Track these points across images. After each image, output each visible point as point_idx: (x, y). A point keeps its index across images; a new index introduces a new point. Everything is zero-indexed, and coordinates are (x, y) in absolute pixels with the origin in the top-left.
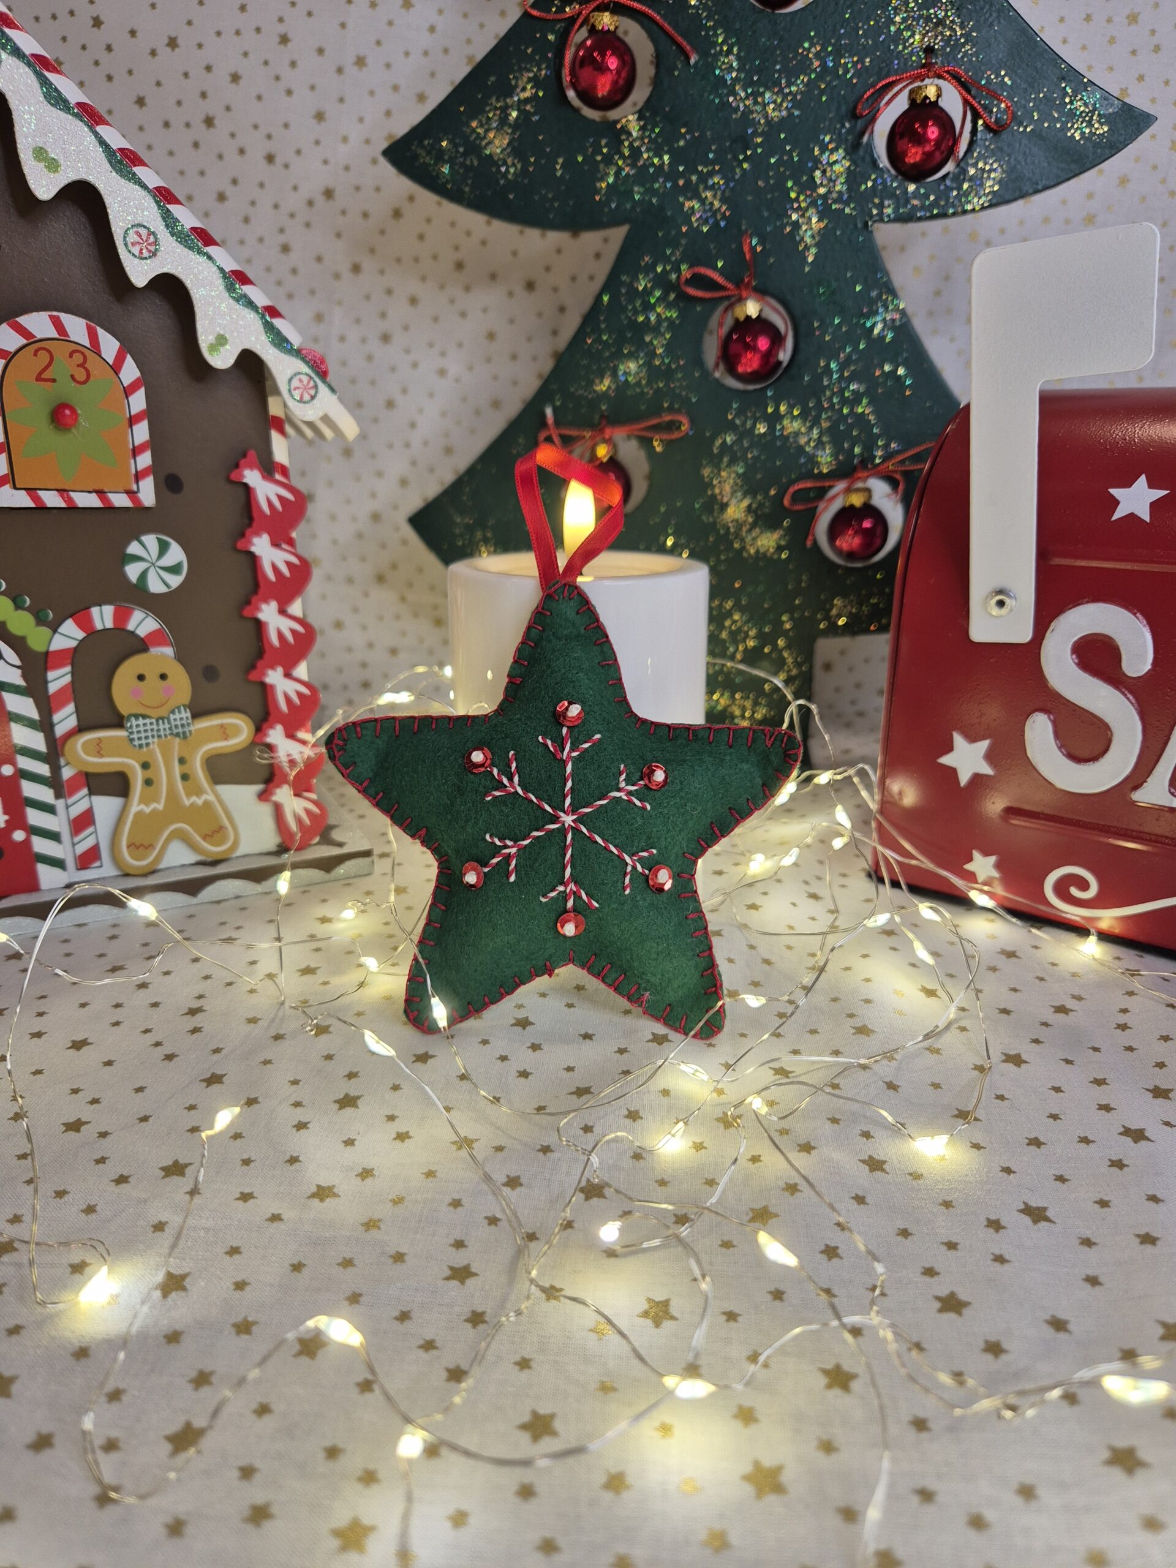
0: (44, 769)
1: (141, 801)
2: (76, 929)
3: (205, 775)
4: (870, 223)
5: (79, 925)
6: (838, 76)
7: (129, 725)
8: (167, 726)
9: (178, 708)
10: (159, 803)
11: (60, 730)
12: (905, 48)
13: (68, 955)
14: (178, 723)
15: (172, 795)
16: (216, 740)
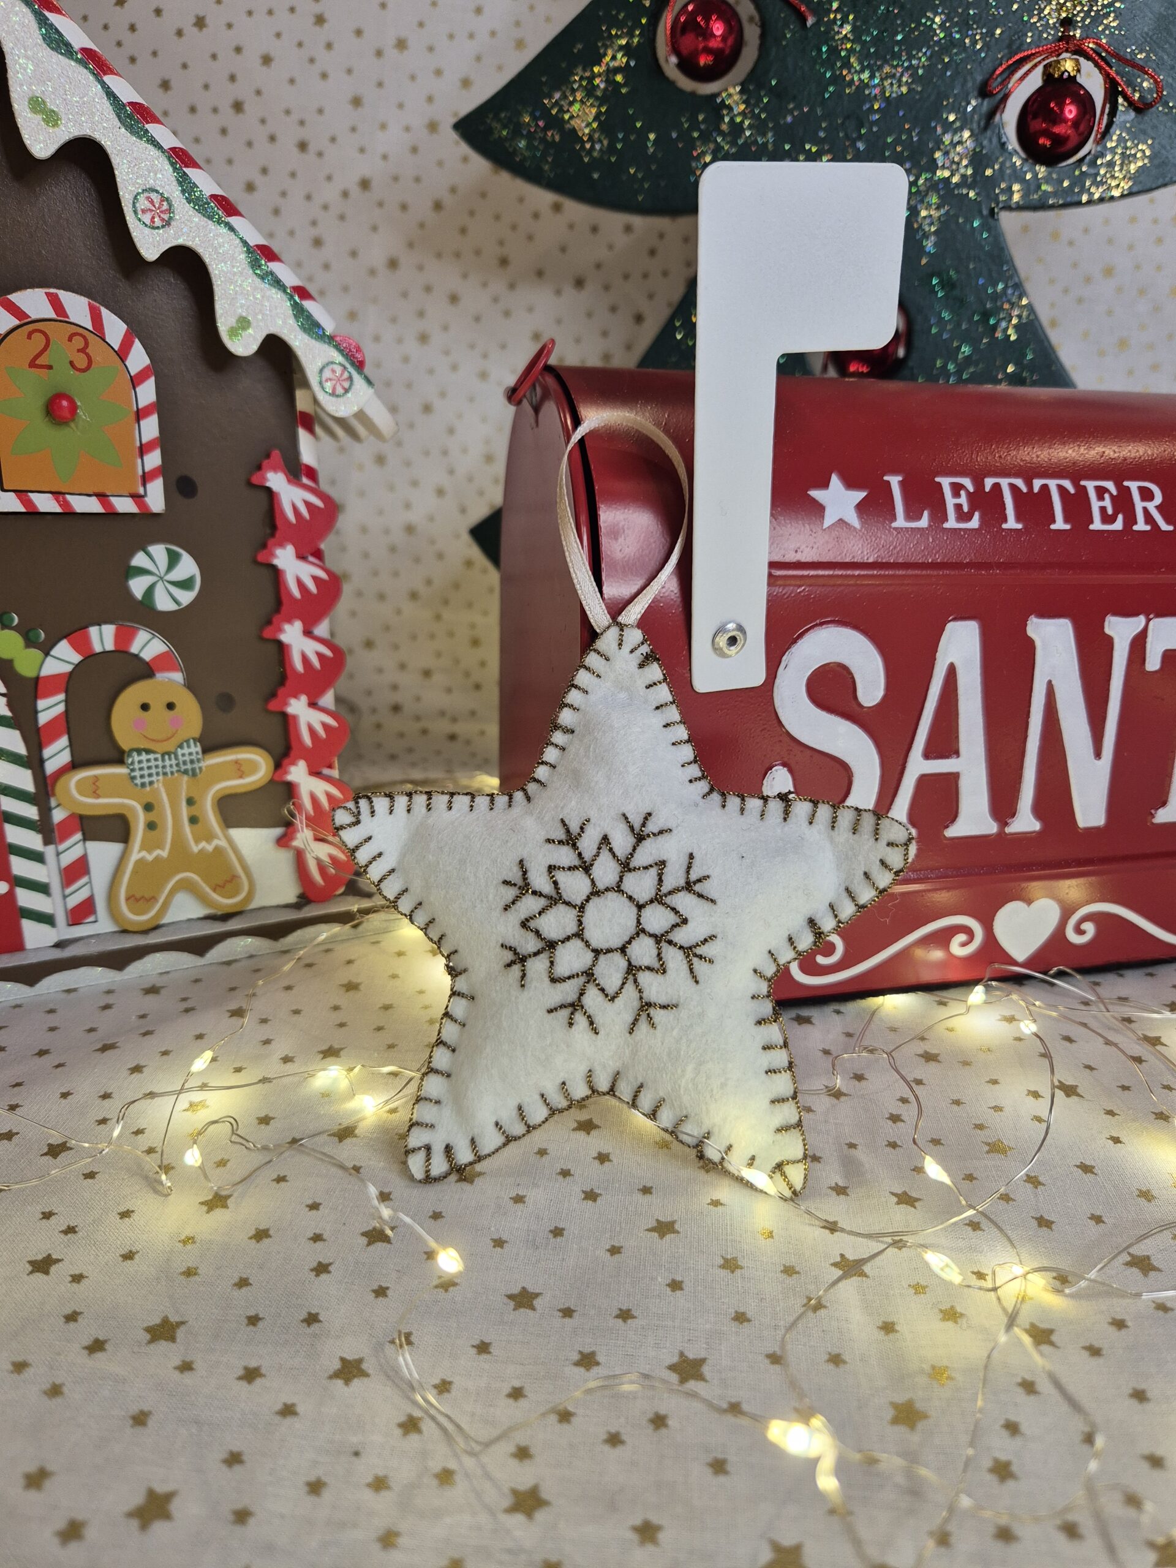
0: (31, 812)
1: (143, 847)
2: (65, 995)
3: (217, 821)
4: (996, 210)
5: (69, 991)
6: (964, 48)
7: (130, 760)
8: (174, 762)
9: (187, 741)
10: (163, 849)
11: (51, 767)
12: (1040, 19)
13: (52, 1029)
14: (187, 758)
15: (179, 843)
16: (229, 779)
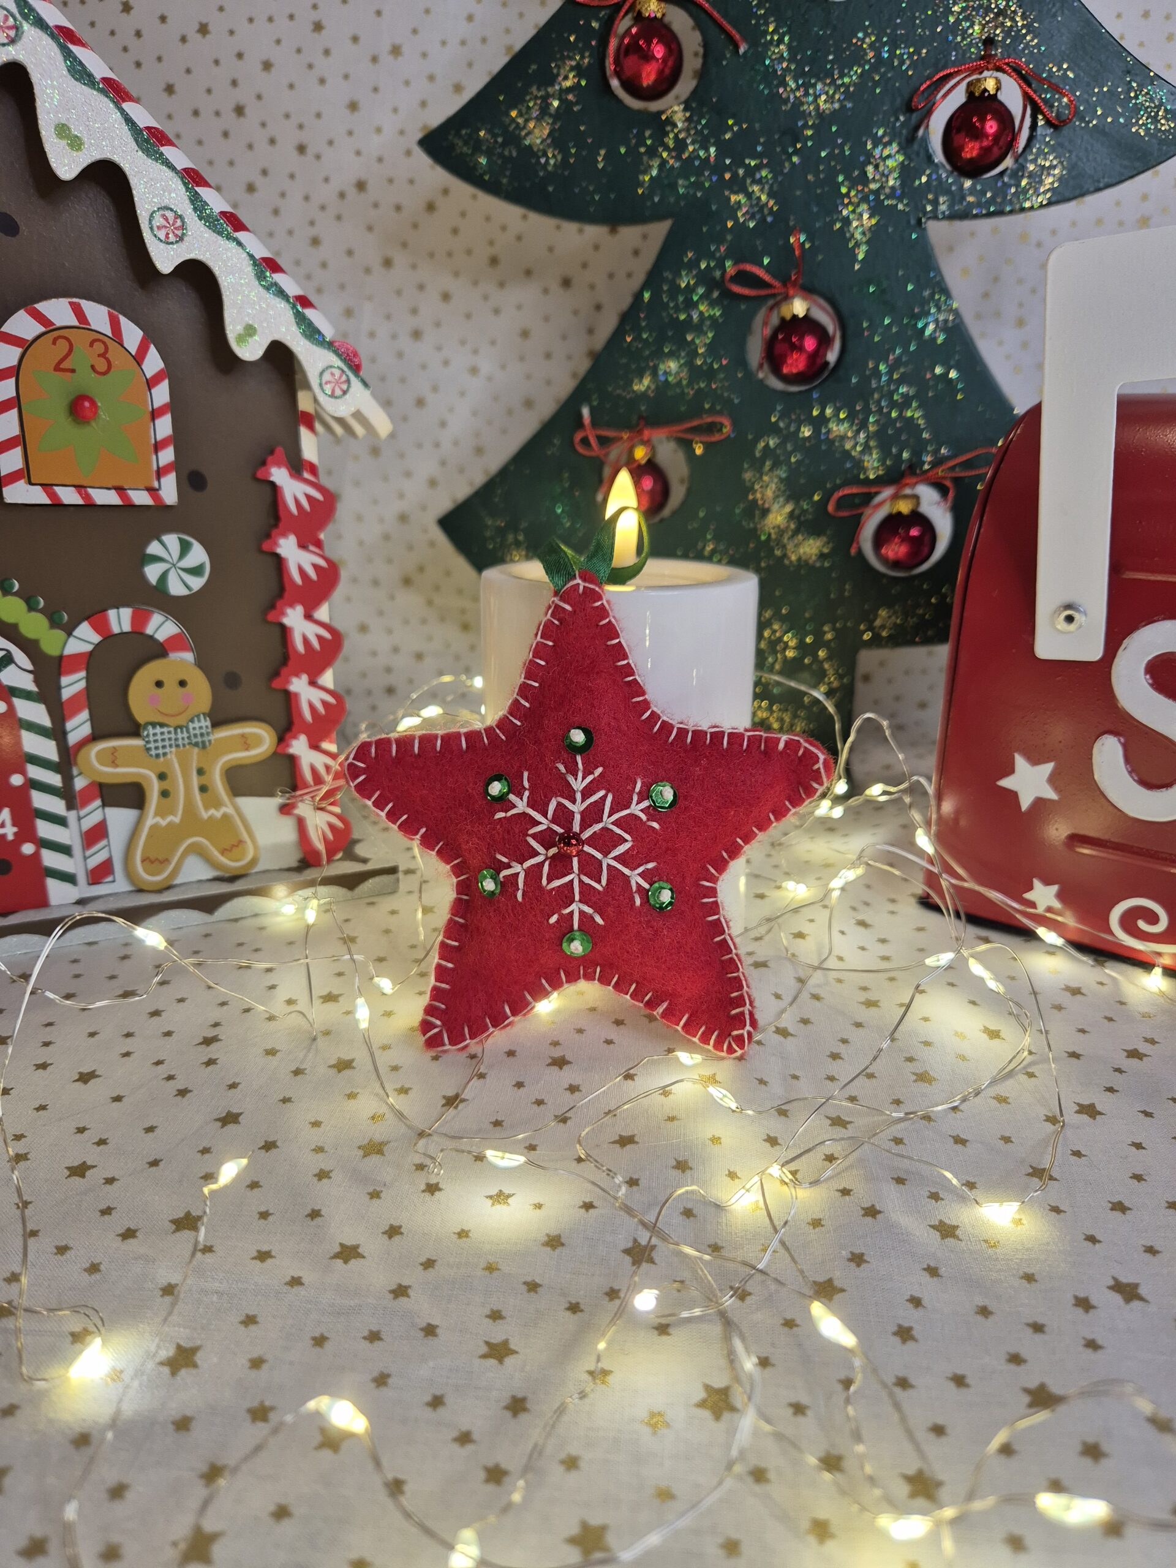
0: (54, 779)
1: (157, 814)
2: (86, 948)
3: (225, 790)
4: (923, 220)
5: (90, 944)
6: (893, 67)
7: (145, 733)
8: (185, 735)
9: (198, 716)
10: (175, 815)
11: (73, 738)
12: (963, 39)
13: (77, 976)
14: (198, 732)
15: (190, 810)
16: (236, 751)
